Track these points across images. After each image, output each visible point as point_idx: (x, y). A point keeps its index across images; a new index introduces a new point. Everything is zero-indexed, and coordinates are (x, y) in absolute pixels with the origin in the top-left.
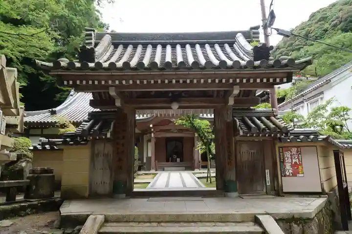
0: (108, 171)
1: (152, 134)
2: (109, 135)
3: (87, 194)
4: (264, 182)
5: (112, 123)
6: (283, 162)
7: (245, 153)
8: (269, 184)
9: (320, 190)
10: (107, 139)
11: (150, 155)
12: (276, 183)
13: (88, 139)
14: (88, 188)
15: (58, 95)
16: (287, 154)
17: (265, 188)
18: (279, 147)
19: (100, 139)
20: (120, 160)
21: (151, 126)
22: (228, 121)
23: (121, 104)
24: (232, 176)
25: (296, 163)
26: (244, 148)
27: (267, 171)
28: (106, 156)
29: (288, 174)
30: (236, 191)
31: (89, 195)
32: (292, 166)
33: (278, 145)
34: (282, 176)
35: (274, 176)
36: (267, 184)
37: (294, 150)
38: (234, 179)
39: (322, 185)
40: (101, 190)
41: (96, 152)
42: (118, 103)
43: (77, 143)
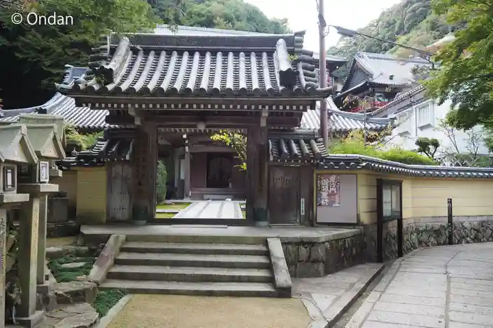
0: (127, 195)
1: (187, 148)
2: (128, 157)
3: (104, 219)
4: (298, 212)
5: (131, 143)
6: (320, 190)
7: (279, 179)
8: (304, 214)
9: (355, 222)
10: (126, 161)
11: (182, 177)
12: (311, 213)
13: (105, 161)
14: (105, 214)
15: (45, 82)
16: (325, 182)
17: (299, 218)
18: (317, 175)
19: (119, 160)
20: (140, 184)
21: (185, 136)
22: (262, 143)
23: (141, 122)
24: (262, 204)
25: (333, 191)
26: (279, 175)
27: (303, 200)
28: (125, 179)
29: (323, 203)
30: (265, 220)
31: (107, 221)
32: (329, 195)
33: (316, 172)
34: (317, 206)
35: (310, 206)
36: (302, 214)
37: (333, 178)
38: (265, 208)
39: (358, 216)
40: (119, 215)
41: (113, 175)
42: (138, 122)
43: (93, 165)
